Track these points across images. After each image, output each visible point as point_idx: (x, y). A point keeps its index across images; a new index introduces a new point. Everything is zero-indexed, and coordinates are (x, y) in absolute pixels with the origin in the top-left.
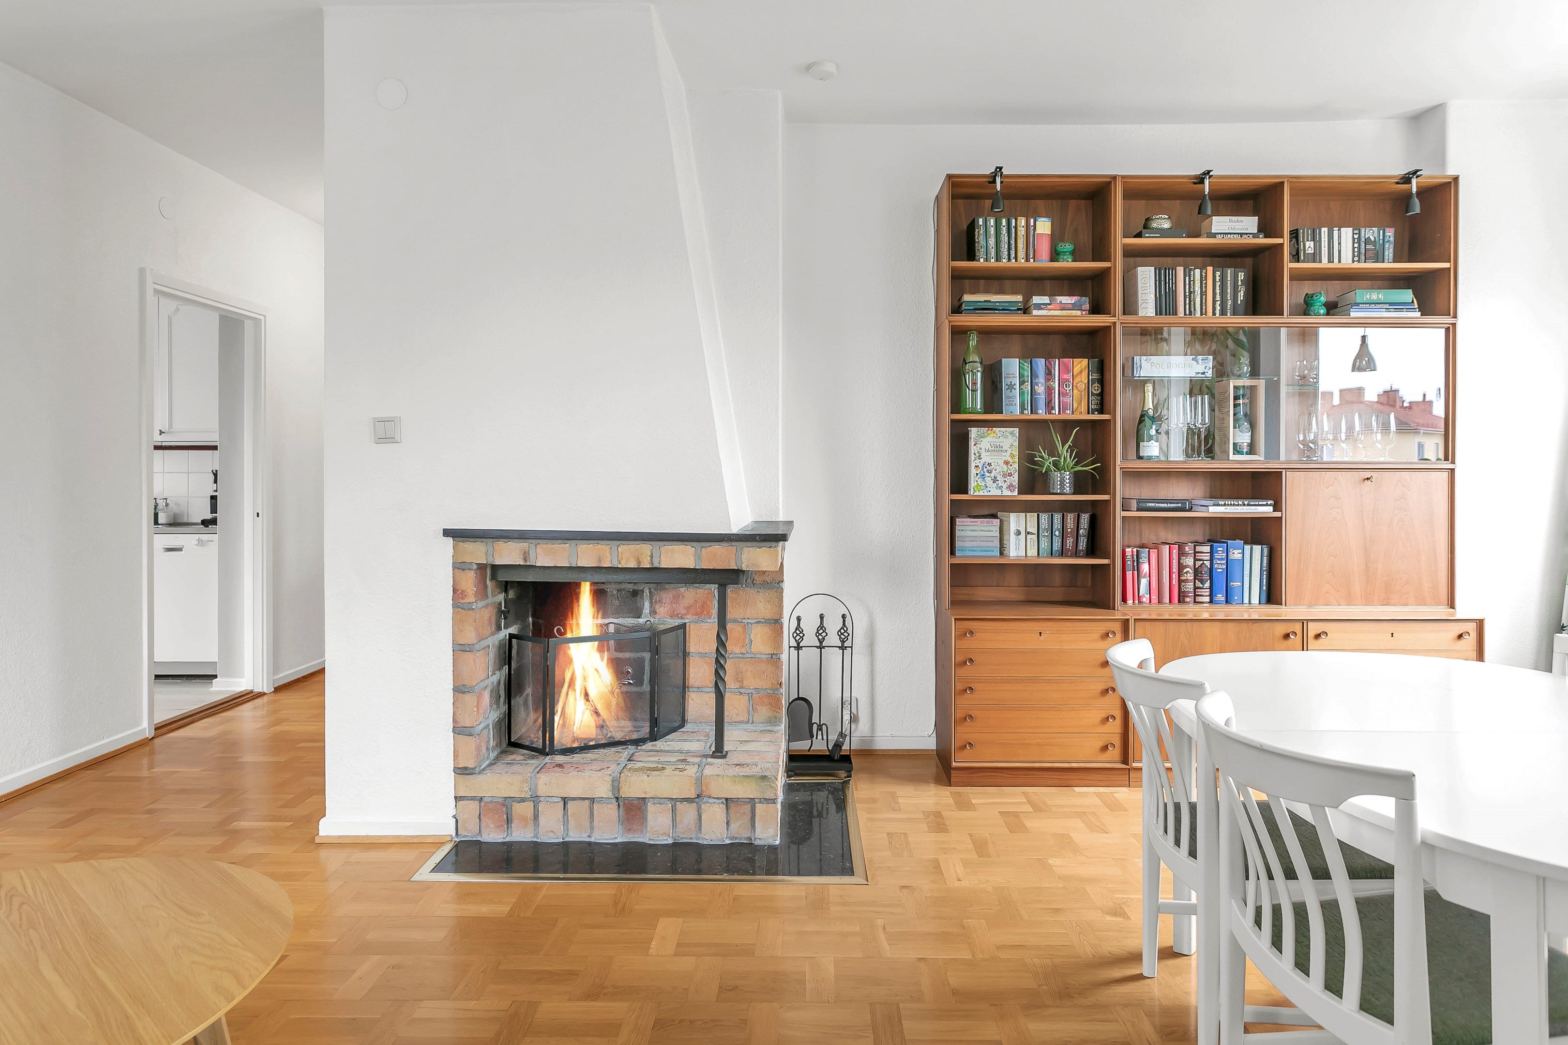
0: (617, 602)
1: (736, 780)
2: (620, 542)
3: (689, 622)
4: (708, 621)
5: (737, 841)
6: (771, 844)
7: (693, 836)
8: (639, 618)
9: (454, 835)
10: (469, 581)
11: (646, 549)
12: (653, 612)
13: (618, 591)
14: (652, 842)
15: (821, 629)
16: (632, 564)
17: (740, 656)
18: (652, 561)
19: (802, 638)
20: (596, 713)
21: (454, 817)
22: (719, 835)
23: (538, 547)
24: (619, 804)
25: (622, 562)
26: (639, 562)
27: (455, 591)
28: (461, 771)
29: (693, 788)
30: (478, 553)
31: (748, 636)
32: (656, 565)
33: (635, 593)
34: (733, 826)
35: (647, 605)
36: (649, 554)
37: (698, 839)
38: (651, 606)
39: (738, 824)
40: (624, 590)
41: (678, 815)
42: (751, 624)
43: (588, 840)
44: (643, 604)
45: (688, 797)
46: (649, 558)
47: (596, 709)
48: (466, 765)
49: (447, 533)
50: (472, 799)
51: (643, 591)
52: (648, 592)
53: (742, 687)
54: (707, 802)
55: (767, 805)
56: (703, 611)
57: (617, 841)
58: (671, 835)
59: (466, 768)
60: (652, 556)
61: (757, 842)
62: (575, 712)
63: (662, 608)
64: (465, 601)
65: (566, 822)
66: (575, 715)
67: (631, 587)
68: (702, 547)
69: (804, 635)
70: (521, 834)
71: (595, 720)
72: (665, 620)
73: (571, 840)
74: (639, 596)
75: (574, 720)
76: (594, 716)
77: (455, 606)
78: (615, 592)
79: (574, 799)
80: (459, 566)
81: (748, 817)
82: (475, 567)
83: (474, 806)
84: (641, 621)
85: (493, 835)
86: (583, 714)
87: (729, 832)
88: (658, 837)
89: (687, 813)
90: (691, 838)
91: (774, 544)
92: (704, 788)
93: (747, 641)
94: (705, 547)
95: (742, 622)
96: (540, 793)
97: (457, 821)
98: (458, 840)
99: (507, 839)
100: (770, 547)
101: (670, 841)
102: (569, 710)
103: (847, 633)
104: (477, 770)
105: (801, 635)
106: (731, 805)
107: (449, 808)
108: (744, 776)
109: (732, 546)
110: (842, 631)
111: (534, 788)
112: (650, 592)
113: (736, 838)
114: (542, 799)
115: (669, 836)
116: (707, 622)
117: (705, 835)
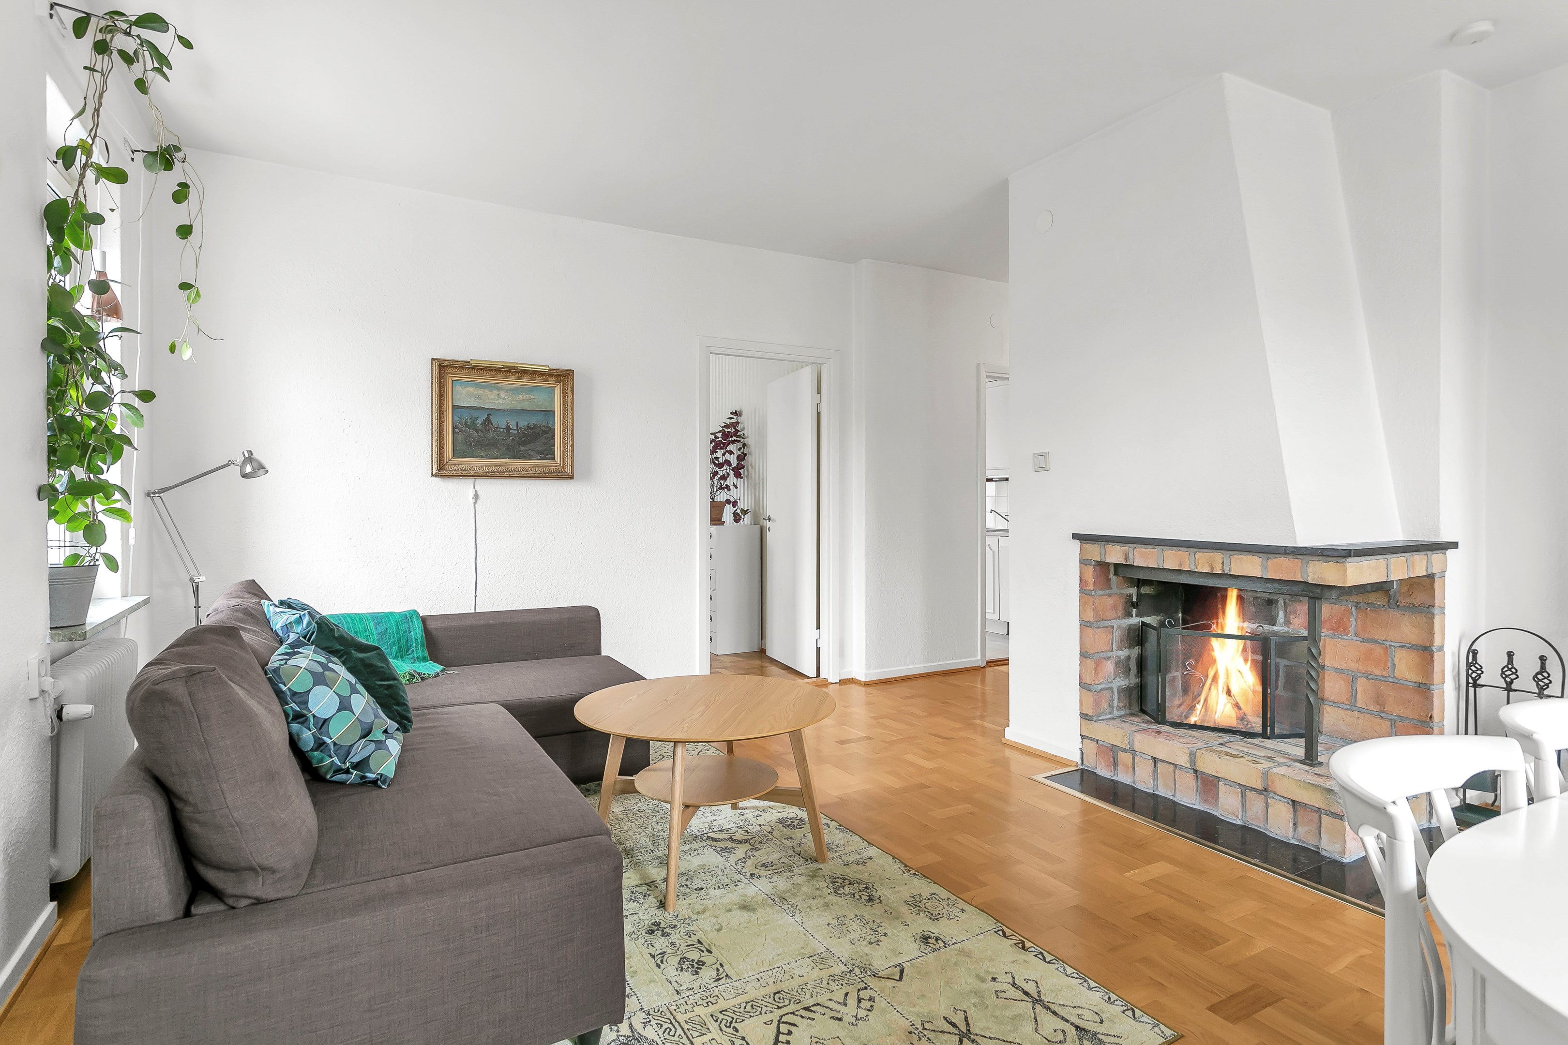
0: (1253, 609)
1: (1301, 785)
2: (1196, 550)
3: (1324, 636)
4: (1345, 637)
5: (1304, 845)
6: (1337, 859)
7: (1262, 826)
8: (1273, 625)
9: (1079, 763)
10: (1090, 571)
11: (1218, 557)
12: (1287, 622)
13: (1255, 598)
14: (1223, 818)
15: (1510, 669)
16: (1206, 570)
17: (1382, 678)
18: (1223, 568)
19: (1479, 676)
20: (1237, 706)
21: (1081, 749)
22: (1284, 832)
23: (1135, 550)
24: (1197, 777)
25: (1198, 567)
26: (1212, 568)
27: (1081, 580)
28: (1084, 716)
29: (1260, 780)
30: (1095, 552)
31: (1389, 659)
32: (1227, 571)
33: (1270, 602)
34: (1301, 829)
35: (1281, 614)
36: (1221, 561)
37: (1266, 829)
38: (1285, 616)
39: (1306, 828)
40: (1259, 598)
41: (1247, 801)
42: (1395, 647)
43: (1172, 798)
44: (1278, 613)
45: (1255, 787)
46: (1221, 565)
47: (1237, 703)
48: (1087, 713)
49: (1075, 536)
50: (1092, 740)
51: (1277, 601)
52: (1282, 602)
53: (1383, 712)
54: (1273, 798)
55: (1334, 819)
56: (1339, 627)
57: (1194, 807)
58: (1240, 818)
59: (1087, 715)
60: (1223, 564)
61: (1324, 853)
62: (1217, 703)
63: (1297, 619)
64: (1087, 588)
65: (1155, 779)
66: (1217, 705)
67: (1266, 596)
68: (1268, 559)
69: (1483, 672)
70: (1123, 777)
71: (1237, 713)
72: (1299, 630)
73: (1159, 794)
74: (1274, 605)
75: (1216, 710)
76: (1236, 709)
77: (1081, 592)
78: (1251, 599)
79: (1163, 761)
80: (1083, 562)
81: (1315, 826)
82: (1093, 563)
83: (1093, 745)
84: (1275, 628)
85: (1104, 772)
86: (1225, 705)
87: (1297, 833)
88: (1228, 815)
89: (1256, 803)
90: (1260, 827)
91: (1341, 560)
92: (1270, 783)
93: (1389, 665)
94: (1271, 559)
95: (1383, 644)
96: (1136, 748)
97: (1082, 753)
98: (1082, 767)
99: (1114, 778)
100: (1337, 562)
101: (1239, 822)
102: (1212, 701)
103: (1549, 680)
104: (1095, 719)
105: (1479, 672)
106: (1298, 807)
107: (1077, 743)
108: (1309, 783)
109: (1297, 558)
110: (1540, 677)
111: (1131, 743)
112: (1285, 603)
113: (1304, 842)
114: (1137, 753)
115: (1238, 817)
116: (1344, 639)
117: (1271, 827)
